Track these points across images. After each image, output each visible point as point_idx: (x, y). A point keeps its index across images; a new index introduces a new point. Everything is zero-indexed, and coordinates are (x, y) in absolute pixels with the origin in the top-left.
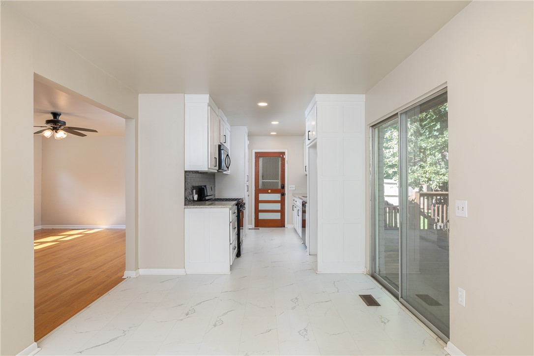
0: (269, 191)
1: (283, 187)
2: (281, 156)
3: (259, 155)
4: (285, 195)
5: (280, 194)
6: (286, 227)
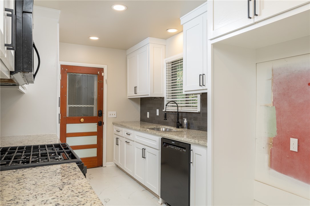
0: (82, 120)
1: (100, 113)
2: (99, 72)
3: (67, 70)
4: (103, 124)
5: (97, 124)
6: (104, 166)
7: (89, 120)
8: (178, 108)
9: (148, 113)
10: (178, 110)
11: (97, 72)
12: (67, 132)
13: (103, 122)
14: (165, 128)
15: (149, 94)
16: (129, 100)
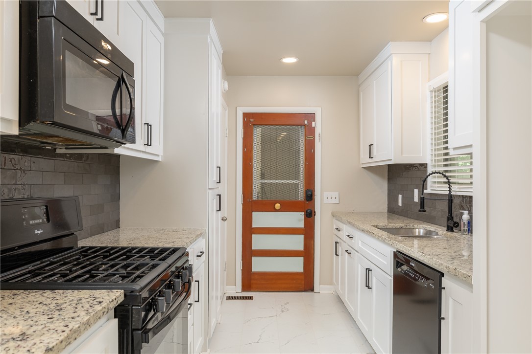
0: (278, 206)
1: (310, 196)
2: (306, 122)
3: (252, 120)
4: (315, 215)
5: (303, 213)
6: (315, 290)
7: (289, 206)
8: (450, 188)
9: (400, 196)
10: (450, 191)
11: (304, 121)
12: (254, 226)
13: (315, 212)
14: (424, 229)
15: (393, 158)
16: (365, 172)
